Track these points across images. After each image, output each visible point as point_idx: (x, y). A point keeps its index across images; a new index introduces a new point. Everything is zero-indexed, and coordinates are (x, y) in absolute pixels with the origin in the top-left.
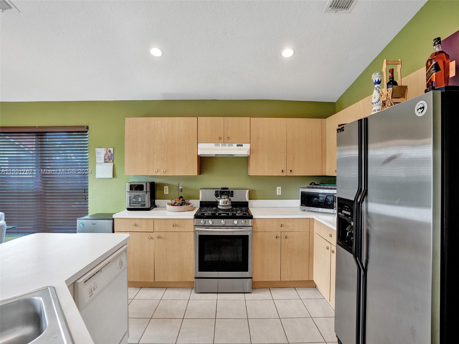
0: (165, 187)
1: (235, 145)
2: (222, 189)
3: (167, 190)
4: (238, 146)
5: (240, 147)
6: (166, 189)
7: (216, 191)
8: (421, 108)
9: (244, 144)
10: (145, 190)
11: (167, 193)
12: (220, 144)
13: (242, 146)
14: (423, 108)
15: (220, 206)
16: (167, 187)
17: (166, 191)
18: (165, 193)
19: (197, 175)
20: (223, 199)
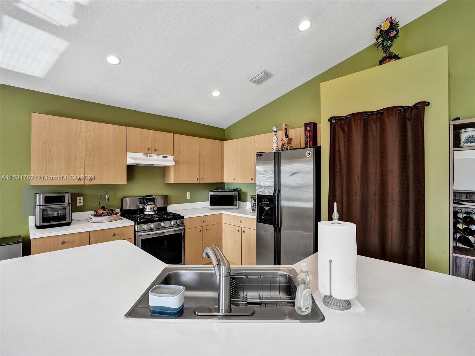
0: (78, 198)
1: (161, 156)
2: (147, 196)
3: (82, 201)
4: (163, 157)
5: (165, 159)
6: (80, 200)
7: (139, 199)
8: (308, 154)
9: (168, 156)
10: (66, 202)
11: (82, 204)
12: (148, 155)
13: (167, 158)
14: (309, 154)
15: (147, 211)
16: (82, 198)
17: (80, 203)
18: (78, 205)
19: (126, 183)
20: (150, 206)
